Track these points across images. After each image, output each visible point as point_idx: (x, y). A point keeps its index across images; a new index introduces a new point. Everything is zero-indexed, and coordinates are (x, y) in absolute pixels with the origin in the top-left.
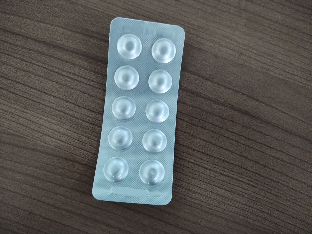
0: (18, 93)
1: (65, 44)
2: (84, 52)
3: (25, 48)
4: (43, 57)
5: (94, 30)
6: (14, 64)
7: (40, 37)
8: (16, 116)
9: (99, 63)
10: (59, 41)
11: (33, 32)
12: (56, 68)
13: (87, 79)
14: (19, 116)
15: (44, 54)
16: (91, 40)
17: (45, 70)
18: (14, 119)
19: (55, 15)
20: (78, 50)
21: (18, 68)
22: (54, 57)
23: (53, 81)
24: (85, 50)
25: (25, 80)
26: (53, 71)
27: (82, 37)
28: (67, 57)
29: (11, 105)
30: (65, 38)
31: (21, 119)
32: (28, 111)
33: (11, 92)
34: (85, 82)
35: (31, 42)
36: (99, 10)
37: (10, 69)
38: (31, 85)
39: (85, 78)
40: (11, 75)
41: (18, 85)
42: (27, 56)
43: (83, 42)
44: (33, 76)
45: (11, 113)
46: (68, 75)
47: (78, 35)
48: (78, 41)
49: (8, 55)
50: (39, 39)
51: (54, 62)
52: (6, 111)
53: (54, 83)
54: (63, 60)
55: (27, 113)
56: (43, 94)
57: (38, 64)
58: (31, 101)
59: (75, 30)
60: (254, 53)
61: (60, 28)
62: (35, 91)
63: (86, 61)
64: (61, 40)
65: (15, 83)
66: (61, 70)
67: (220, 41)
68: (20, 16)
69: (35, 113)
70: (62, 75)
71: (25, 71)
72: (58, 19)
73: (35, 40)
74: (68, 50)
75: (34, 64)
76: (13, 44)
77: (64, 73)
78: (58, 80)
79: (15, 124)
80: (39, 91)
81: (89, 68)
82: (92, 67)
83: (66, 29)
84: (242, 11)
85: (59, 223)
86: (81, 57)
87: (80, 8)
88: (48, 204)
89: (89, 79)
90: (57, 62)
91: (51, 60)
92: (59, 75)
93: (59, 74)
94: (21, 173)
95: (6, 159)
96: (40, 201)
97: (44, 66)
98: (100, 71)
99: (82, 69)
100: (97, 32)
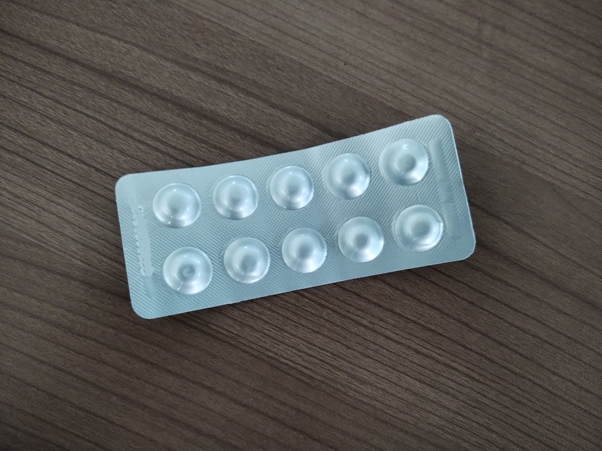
0: (44, 165)
1: (142, 79)
2: (177, 97)
3: (64, 79)
4: (98, 100)
5: (199, 57)
6: (41, 108)
7: (96, 62)
8: (37, 208)
9: (204, 122)
10: (130, 73)
11: (82, 51)
12: (121, 123)
13: (178, 149)
14: (43, 209)
15: (101, 95)
16: (192, 75)
17: (99, 125)
18: (33, 213)
19: (126, 20)
20: (166, 92)
21: (47, 117)
22: (118, 102)
23: (113, 148)
24: (180, 95)
25: (60, 141)
26: (114, 129)
27: (176, 68)
28: (143, 103)
29: (29, 186)
30: (142, 67)
31: (46, 214)
32: (61, 201)
33: (33, 162)
34: (174, 155)
35: (78, 69)
36: (212, 19)
37: (33, 117)
38: (69, 152)
39: (175, 148)
40: (35, 129)
41: (46, 149)
42: (68, 95)
43: (177, 78)
44: (75, 134)
45: (27, 201)
46: (143, 138)
47: (169, 64)
48: (167, 75)
49: (32, 90)
50: (93, 65)
51: (118, 111)
52: (19, 198)
53: (115, 152)
54: (134, 110)
55: (59, 204)
56: (93, 170)
57: (87, 112)
58: (67, 181)
59: (162, 53)
60: (499, 128)
61: (134, 48)
62: (78, 164)
63: (179, 116)
64: (134, 70)
65: (40, 145)
66: (129, 127)
67: (437, 98)
68: (60, 18)
69: (74, 207)
70: (132, 137)
71: (61, 124)
72: (132, 30)
73: (83, 65)
74: (146, 91)
75: (81, 112)
76: (43, 70)
77: (136, 135)
78: (124, 147)
79: (33, 222)
80: (85, 163)
81: (185, 130)
82: (189, 127)
83: (145, 49)
84: (484, 47)
85: (104, 419)
86: (170, 106)
87: (176, 11)
88: (85, 381)
89: (182, 151)
90: (124, 112)
91: (113, 107)
92: (125, 137)
93: (125, 135)
94: (38, 317)
95: (12, 289)
96: (68, 373)
97: (98, 117)
98: (205, 136)
99: (171, 130)
100: (204, 62)
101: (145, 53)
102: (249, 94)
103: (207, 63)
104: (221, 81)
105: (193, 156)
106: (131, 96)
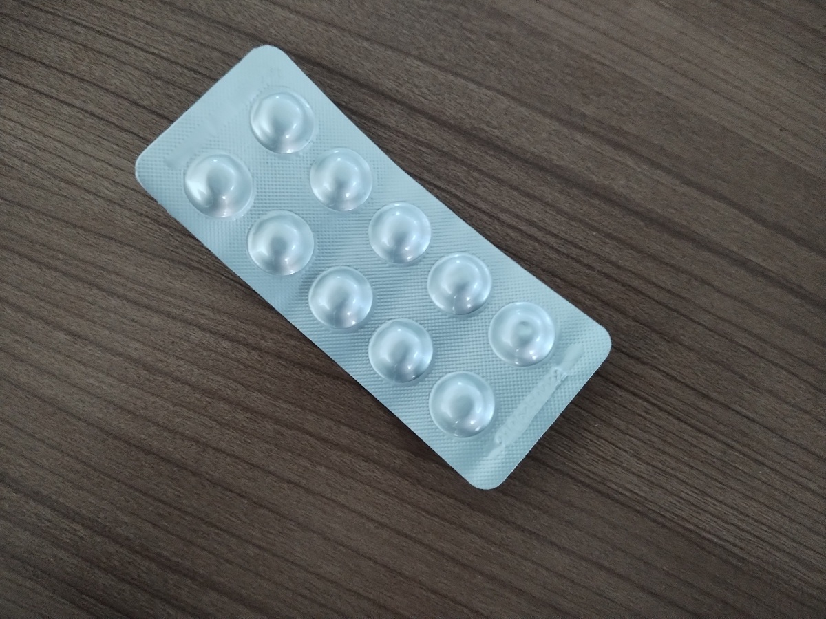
1: (511, 140)
2: (558, 167)
3: (405, 136)
4: (452, 167)
5: (587, 113)
7: (447, 113)
9: (596, 201)
10: (496, 131)
11: (429, 98)
12: (485, 200)
13: (561, 239)
15: (456, 160)
16: (578, 136)
17: (455, 201)
20: (544, 159)
22: (480, 171)
24: (562, 163)
26: (476, 208)
27: (556, 125)
28: (513, 174)
30: (510, 123)
34: (555, 246)
35: (423, 122)
36: (602, 60)
39: (556, 236)
42: (412, 158)
43: (558, 141)
46: (514, 221)
47: (547, 121)
48: (544, 135)
50: (444, 118)
51: (479, 183)
54: (502, 182)
57: (439, 184)
59: (538, 104)
61: (500, 96)
63: (561, 192)
64: (499, 128)
66: (496, 206)
68: (398, 50)
70: (498, 219)
72: (497, 72)
73: (432, 118)
74: (517, 158)
75: (430, 183)
76: (377, 123)
77: (503, 216)
81: (569, 211)
82: (576, 208)
83: (514, 99)
85: (465, 606)
86: (549, 178)
87: (555, 48)
88: (442, 553)
89: (566, 240)
90: (487, 184)
91: (472, 177)
92: (490, 220)
93: (490, 218)
94: (375, 462)
95: (339, 421)
96: (417, 541)
97: (453, 190)
98: (596, 221)
99: (552, 212)
100: (594, 119)
101: (513, 104)
102: (654, 164)
103: (599, 121)
104: (617, 146)
105: (581, 248)
106: (496, 163)
